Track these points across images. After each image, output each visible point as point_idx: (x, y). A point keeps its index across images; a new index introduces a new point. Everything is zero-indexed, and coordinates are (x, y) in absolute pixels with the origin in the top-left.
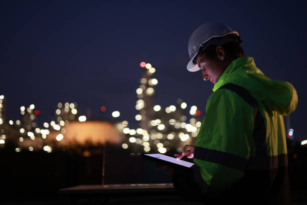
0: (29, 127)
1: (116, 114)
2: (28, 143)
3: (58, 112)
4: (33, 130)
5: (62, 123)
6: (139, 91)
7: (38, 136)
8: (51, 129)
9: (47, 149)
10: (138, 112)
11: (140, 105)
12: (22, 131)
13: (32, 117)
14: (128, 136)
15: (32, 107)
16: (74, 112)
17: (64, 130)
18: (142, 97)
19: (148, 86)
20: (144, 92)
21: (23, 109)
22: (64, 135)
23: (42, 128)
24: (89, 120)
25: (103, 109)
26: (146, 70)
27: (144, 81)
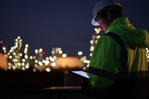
0: (39, 59)
1: (80, 53)
2: (39, 67)
3: (53, 52)
4: (41, 61)
5: (55, 57)
6: (92, 42)
7: (44, 64)
8: (49, 60)
9: (48, 70)
10: (91, 52)
11: (92, 49)
12: (36, 61)
13: (41, 55)
14: (87, 64)
15: (41, 50)
16: (61, 52)
17: (56, 61)
18: (93, 44)
19: (96, 39)
20: (94, 42)
21: (36, 51)
22: (56, 63)
23: (45, 60)
24: (68, 56)
26: (95, 31)
27: (94, 37)
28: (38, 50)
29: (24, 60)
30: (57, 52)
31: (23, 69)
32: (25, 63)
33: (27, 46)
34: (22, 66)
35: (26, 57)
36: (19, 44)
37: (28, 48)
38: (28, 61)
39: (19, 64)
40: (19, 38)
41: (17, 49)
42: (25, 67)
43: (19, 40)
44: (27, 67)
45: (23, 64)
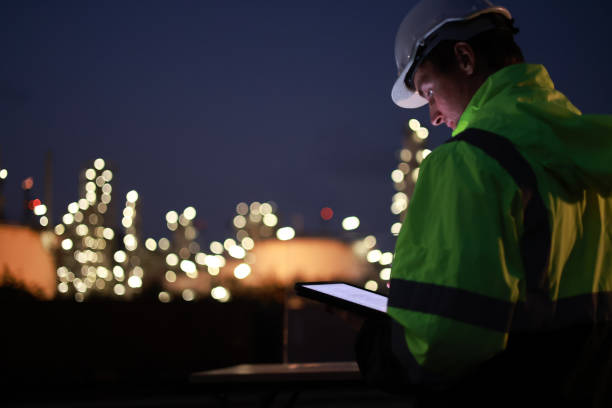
0: (184, 250)
1: (351, 223)
2: (183, 283)
3: (239, 222)
4: (192, 258)
5: (248, 242)
6: (398, 176)
7: (202, 269)
8: (225, 254)
9: (220, 294)
10: (397, 218)
11: (400, 203)
12: (172, 260)
13: (191, 234)
14: (378, 267)
15: (190, 213)
16: (271, 220)
17: (253, 257)
18: (404, 187)
19: (414, 164)
20: (407, 177)
21: (172, 217)
22: (252, 266)
23: (209, 252)
24: (301, 235)
25: (327, 213)
26: (411, 132)
27: (406, 155)
28: (180, 212)
29: (120, 256)
30: (254, 219)
31: (119, 290)
32: (128, 269)
33: (132, 196)
34: (115, 282)
35: (130, 241)
36: (99, 192)
37: (138, 206)
38: (140, 257)
39: (103, 272)
40: (99, 163)
41: (92, 209)
42: (125, 283)
43: (99, 173)
44: (136, 282)
45: (119, 272)
